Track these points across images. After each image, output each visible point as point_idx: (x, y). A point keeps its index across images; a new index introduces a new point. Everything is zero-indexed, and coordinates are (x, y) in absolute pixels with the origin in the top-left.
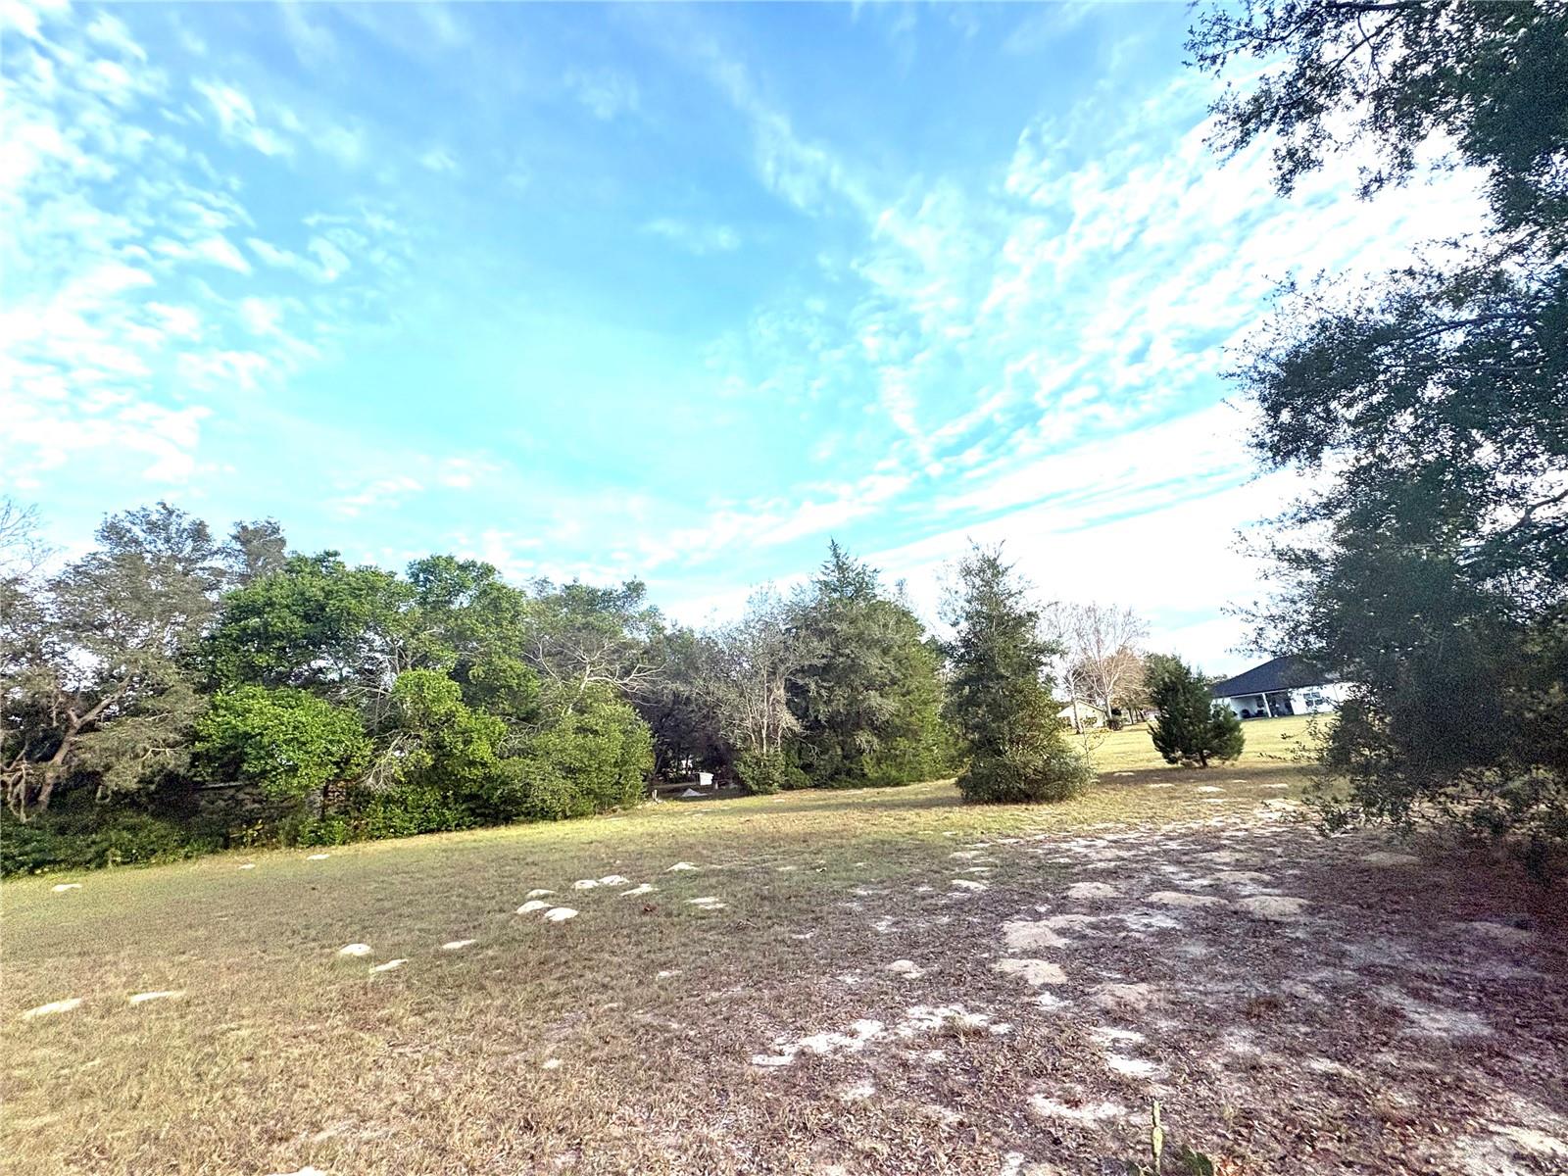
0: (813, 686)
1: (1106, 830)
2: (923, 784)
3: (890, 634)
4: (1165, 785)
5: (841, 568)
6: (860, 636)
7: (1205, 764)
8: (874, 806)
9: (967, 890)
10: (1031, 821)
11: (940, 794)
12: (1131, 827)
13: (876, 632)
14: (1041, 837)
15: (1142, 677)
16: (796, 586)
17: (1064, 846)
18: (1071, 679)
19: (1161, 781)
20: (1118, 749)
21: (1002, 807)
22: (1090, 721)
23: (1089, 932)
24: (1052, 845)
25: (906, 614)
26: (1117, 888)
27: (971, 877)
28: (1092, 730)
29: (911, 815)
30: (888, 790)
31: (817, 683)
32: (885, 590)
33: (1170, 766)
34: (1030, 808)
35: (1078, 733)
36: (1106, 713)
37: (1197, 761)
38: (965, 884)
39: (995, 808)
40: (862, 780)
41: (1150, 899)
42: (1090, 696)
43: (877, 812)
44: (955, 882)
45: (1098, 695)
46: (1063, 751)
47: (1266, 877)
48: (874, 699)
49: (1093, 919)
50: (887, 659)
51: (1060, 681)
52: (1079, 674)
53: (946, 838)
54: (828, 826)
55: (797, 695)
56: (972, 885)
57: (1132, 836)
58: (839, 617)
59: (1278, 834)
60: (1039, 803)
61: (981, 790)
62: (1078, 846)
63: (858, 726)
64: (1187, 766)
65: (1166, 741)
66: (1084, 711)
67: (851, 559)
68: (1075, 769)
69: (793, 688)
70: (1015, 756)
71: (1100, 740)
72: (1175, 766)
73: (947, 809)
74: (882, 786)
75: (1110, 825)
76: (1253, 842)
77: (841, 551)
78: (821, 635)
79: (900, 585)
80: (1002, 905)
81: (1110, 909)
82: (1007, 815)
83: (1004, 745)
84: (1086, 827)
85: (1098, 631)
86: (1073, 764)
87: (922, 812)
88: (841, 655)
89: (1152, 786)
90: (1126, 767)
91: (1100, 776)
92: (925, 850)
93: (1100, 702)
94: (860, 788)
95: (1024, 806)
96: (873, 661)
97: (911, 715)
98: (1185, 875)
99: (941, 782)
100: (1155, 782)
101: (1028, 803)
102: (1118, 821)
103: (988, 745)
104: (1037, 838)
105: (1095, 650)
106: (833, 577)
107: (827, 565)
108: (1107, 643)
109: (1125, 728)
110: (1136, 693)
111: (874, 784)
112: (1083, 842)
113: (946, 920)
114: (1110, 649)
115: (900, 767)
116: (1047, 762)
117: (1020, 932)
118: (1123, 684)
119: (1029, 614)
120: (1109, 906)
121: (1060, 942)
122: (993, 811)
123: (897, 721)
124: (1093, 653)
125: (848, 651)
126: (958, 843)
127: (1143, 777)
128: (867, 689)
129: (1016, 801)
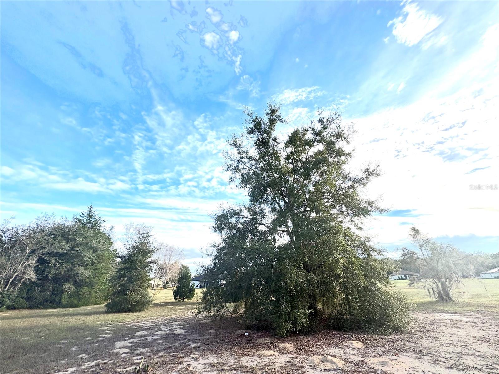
0: (53, 261)
1: (151, 319)
2: (88, 307)
3: (100, 245)
4: (171, 307)
5: (90, 216)
6: (86, 244)
7: (184, 301)
8: (64, 315)
9: (105, 337)
10: (128, 318)
11: (95, 310)
12: (157, 318)
13: (94, 244)
14: (131, 322)
15: (178, 272)
16: (64, 218)
17: (137, 324)
18: (157, 270)
19: (171, 305)
20: (163, 295)
21: (120, 314)
22: (158, 285)
23: (138, 342)
24: (134, 324)
25: (110, 239)
26: (148, 332)
27: (106, 334)
28: (157, 288)
29: (83, 318)
30: (71, 309)
31: (56, 260)
32: (105, 228)
33: (175, 301)
34: (129, 314)
35: (153, 289)
36: (164, 283)
37: (182, 300)
38: (104, 335)
39: (117, 314)
40: (58, 304)
41: (155, 333)
42: (161, 276)
43: (67, 317)
44: (101, 335)
45: (164, 276)
46: (147, 295)
47: (182, 327)
48: (81, 270)
49: (139, 339)
50: (94, 255)
51: (154, 270)
52: (160, 269)
53: (98, 324)
54: (42, 323)
55: (41, 264)
56: (106, 336)
57: (156, 320)
58: (80, 235)
59: (190, 318)
60: (132, 312)
61: (113, 308)
62: (141, 324)
63: (67, 281)
64: (179, 301)
65: (176, 294)
66: (157, 281)
67: (95, 214)
68: (148, 301)
69: (41, 261)
70: (131, 296)
71: (159, 292)
72: (176, 301)
73: (98, 315)
74: (67, 308)
75: (152, 318)
76: (184, 320)
77: (93, 210)
78: (68, 240)
79: (111, 228)
80: (115, 339)
81: (145, 337)
82: (121, 316)
83: (129, 292)
84: (145, 318)
85: (171, 255)
86: (148, 299)
87: (88, 317)
88: (74, 250)
89: (168, 307)
90: (163, 301)
91: (154, 304)
92: (90, 328)
93: (164, 278)
94: (55, 308)
95: (127, 314)
96: (88, 255)
97: (94, 278)
98: (166, 328)
99: (96, 306)
100: (169, 306)
101: (129, 312)
102: (155, 317)
103: (123, 292)
104: (129, 322)
105: (168, 262)
106: (85, 219)
107: (84, 213)
108: (172, 259)
109: (168, 288)
110: (175, 277)
111: (64, 307)
112: (143, 322)
113: (96, 345)
114: (172, 262)
115: (80, 300)
116: (140, 298)
117: (119, 344)
118: (172, 273)
119: (152, 250)
120: (145, 336)
121: (130, 345)
122: (117, 315)
123: (87, 280)
124: (167, 262)
125: (78, 249)
126: (101, 325)
127: (167, 304)
128: (79, 265)
129: (125, 312)
